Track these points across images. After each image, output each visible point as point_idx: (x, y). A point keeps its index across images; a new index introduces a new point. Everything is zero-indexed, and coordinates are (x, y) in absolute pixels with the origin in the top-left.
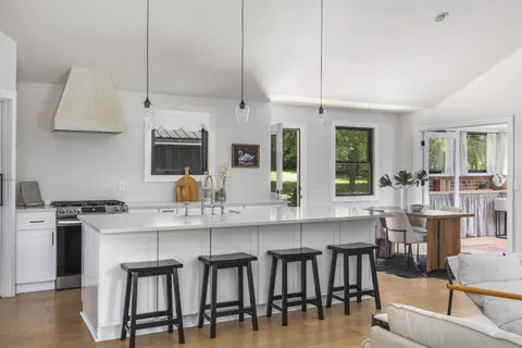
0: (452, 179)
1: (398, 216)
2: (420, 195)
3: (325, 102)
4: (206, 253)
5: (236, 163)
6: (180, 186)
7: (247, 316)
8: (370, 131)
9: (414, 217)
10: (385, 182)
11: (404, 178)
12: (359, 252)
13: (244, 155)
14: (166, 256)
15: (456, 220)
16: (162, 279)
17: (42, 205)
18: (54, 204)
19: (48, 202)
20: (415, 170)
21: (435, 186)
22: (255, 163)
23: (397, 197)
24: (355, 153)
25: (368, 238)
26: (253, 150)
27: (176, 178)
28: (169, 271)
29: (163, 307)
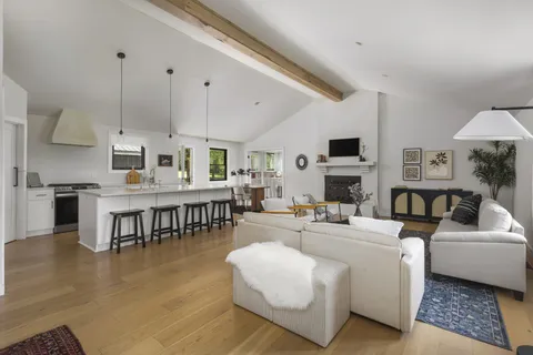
0: (260, 173)
1: (240, 188)
2: (247, 180)
3: (209, 137)
4: (154, 206)
5: (160, 164)
6: (129, 175)
7: (175, 234)
8: (225, 151)
9: (246, 188)
10: (233, 174)
11: (241, 172)
12: (224, 202)
13: (165, 160)
14: (133, 208)
15: (263, 189)
16: (132, 218)
17: (42, 186)
18: (50, 186)
19: (45, 184)
20: (246, 169)
21: (253, 176)
22: (170, 164)
23: (238, 181)
24: (216, 161)
25: (228, 196)
26: (170, 158)
27: (127, 171)
28: (136, 214)
29: (132, 232)
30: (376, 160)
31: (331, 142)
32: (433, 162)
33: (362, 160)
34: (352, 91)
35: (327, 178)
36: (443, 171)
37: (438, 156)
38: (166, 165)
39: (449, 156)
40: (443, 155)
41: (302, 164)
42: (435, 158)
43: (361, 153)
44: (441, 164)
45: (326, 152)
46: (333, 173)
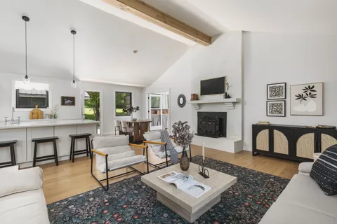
5: (63, 103)
6: (32, 112)
13: (68, 101)
22: (73, 104)
26: (72, 99)
30: (240, 97)
31: (202, 82)
32: (300, 97)
33: (227, 97)
34: (219, 34)
35: (199, 114)
36: (311, 105)
37: (306, 90)
38: (69, 104)
39: (318, 89)
40: (311, 88)
41: (181, 102)
42: (301, 92)
43: (226, 91)
44: (308, 98)
45: (198, 92)
46: (204, 109)
